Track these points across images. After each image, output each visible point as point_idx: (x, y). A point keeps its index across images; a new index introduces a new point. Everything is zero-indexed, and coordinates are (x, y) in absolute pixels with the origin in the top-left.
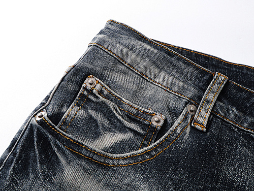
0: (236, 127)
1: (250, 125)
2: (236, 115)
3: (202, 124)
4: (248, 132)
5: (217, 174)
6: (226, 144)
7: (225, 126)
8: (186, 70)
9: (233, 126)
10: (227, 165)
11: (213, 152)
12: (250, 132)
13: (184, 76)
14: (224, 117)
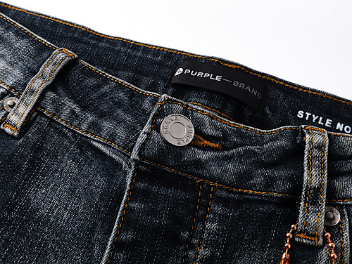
0: (70, 130)
1: (89, 127)
2: (73, 112)
3: (14, 126)
4: (87, 137)
5: (15, 199)
6: (48, 154)
7: (55, 128)
8: (17, 45)
9: (67, 128)
10: (37, 186)
11: (19, 168)
12: (90, 138)
13: (15, 54)
14: (54, 115)
